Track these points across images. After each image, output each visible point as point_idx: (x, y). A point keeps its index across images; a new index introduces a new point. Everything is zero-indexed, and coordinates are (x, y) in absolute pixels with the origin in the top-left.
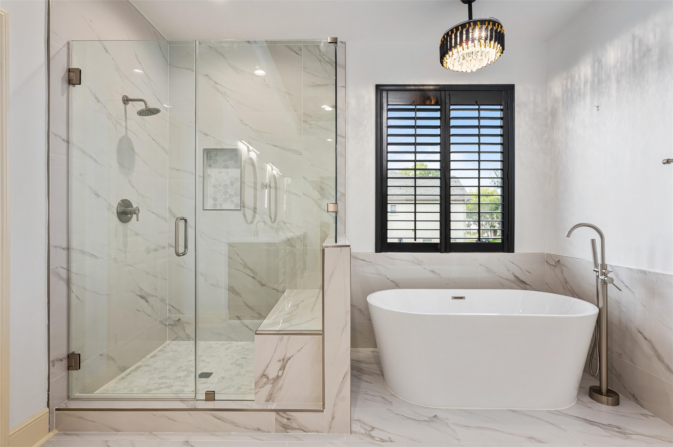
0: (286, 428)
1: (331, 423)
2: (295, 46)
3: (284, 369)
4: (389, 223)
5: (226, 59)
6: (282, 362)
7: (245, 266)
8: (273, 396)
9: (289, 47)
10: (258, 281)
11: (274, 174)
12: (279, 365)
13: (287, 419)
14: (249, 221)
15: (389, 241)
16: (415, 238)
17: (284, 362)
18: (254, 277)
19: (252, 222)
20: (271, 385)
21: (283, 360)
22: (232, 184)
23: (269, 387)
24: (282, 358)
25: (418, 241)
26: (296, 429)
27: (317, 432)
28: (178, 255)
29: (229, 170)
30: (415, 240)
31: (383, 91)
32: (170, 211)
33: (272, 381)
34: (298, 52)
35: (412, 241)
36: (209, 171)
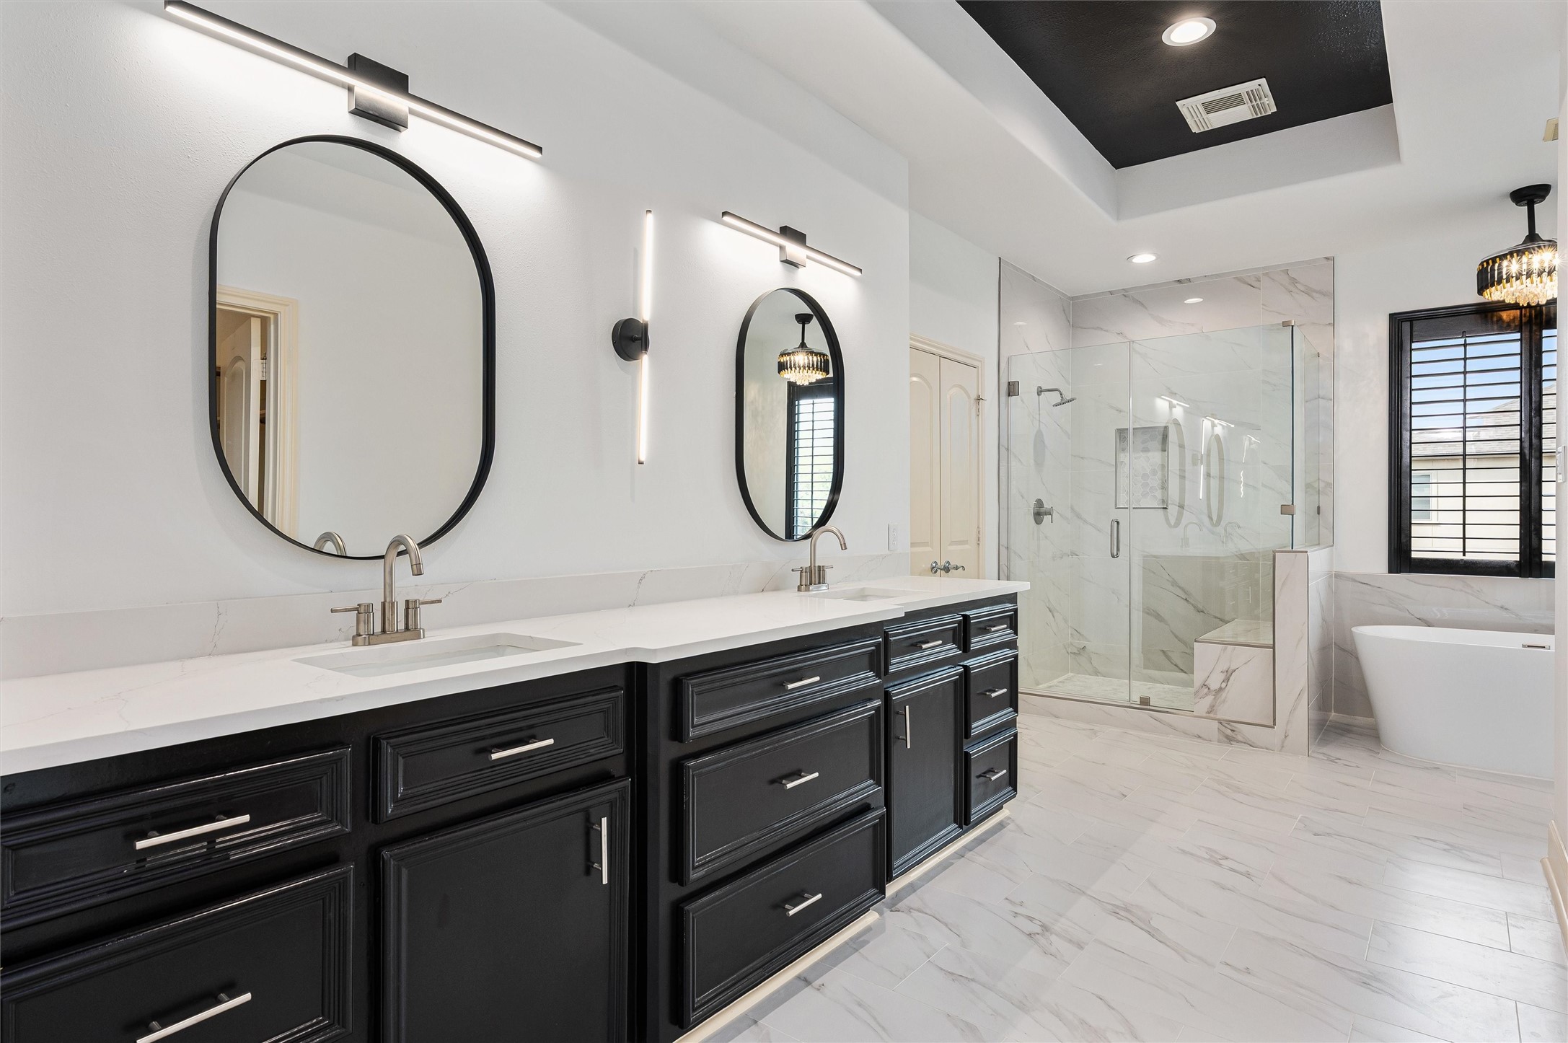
0: (1230, 740)
1: (1283, 742)
2: (1249, 276)
3: (1228, 682)
4: (1413, 527)
5: (1146, 308)
6: (1225, 673)
7: (1175, 584)
8: (1215, 708)
9: (1240, 280)
10: (1193, 605)
11: (1217, 434)
12: (1222, 677)
13: (1232, 730)
14: (1172, 522)
15: (1414, 555)
16: (1464, 552)
17: (1228, 675)
18: (1186, 600)
19: (1177, 524)
20: (1213, 697)
21: (1227, 671)
22: (1154, 472)
23: (1210, 698)
24: (1225, 668)
25: (1469, 557)
26: (1241, 742)
27: (1267, 749)
28: (1113, 557)
29: (1150, 454)
30: (1464, 555)
31: (1403, 323)
32: (1072, 509)
33: (1214, 693)
34: (1255, 284)
35: (1459, 556)
36: (1123, 457)
